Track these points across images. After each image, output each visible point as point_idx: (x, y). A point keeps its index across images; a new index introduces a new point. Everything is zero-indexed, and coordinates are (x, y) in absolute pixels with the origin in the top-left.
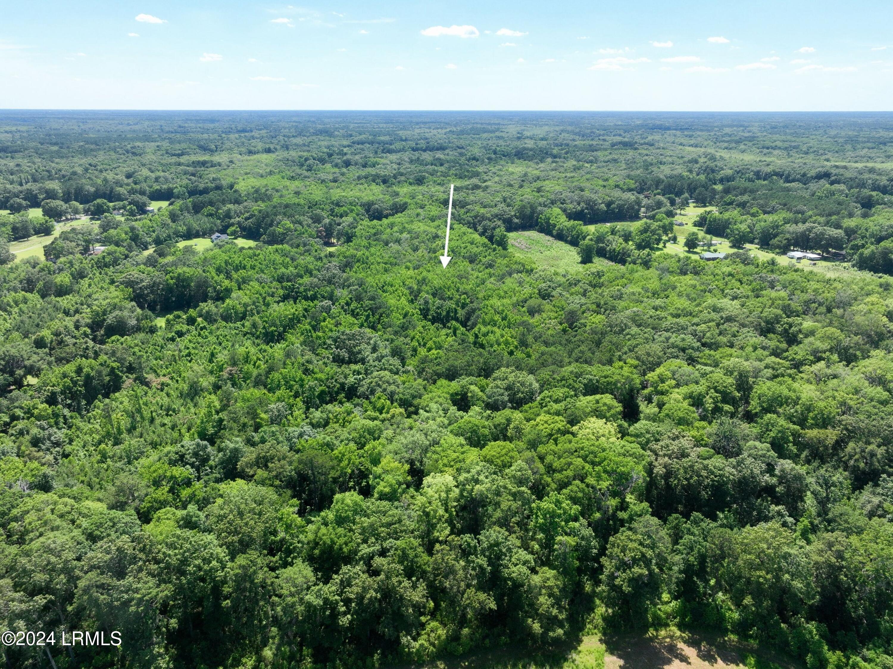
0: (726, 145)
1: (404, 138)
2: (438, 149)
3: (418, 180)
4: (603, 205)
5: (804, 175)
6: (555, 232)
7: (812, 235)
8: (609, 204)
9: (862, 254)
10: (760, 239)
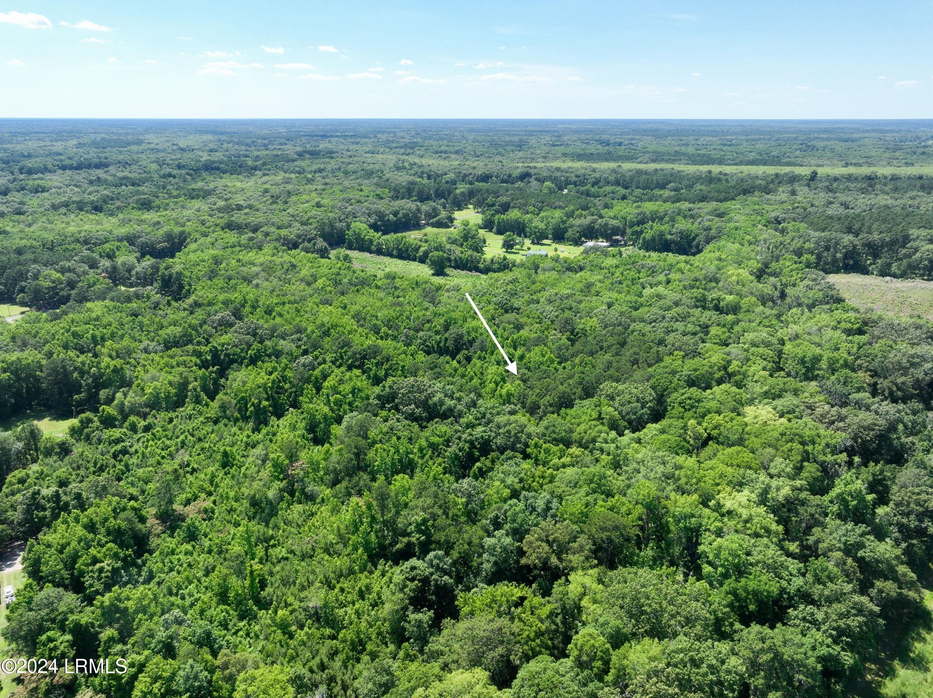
0: (402, 150)
1: (26, 154)
2: (97, 166)
3: (143, 204)
4: (391, 216)
5: (510, 176)
6: (373, 248)
7: (597, 227)
8: (395, 214)
9: (644, 238)
10: (553, 234)
